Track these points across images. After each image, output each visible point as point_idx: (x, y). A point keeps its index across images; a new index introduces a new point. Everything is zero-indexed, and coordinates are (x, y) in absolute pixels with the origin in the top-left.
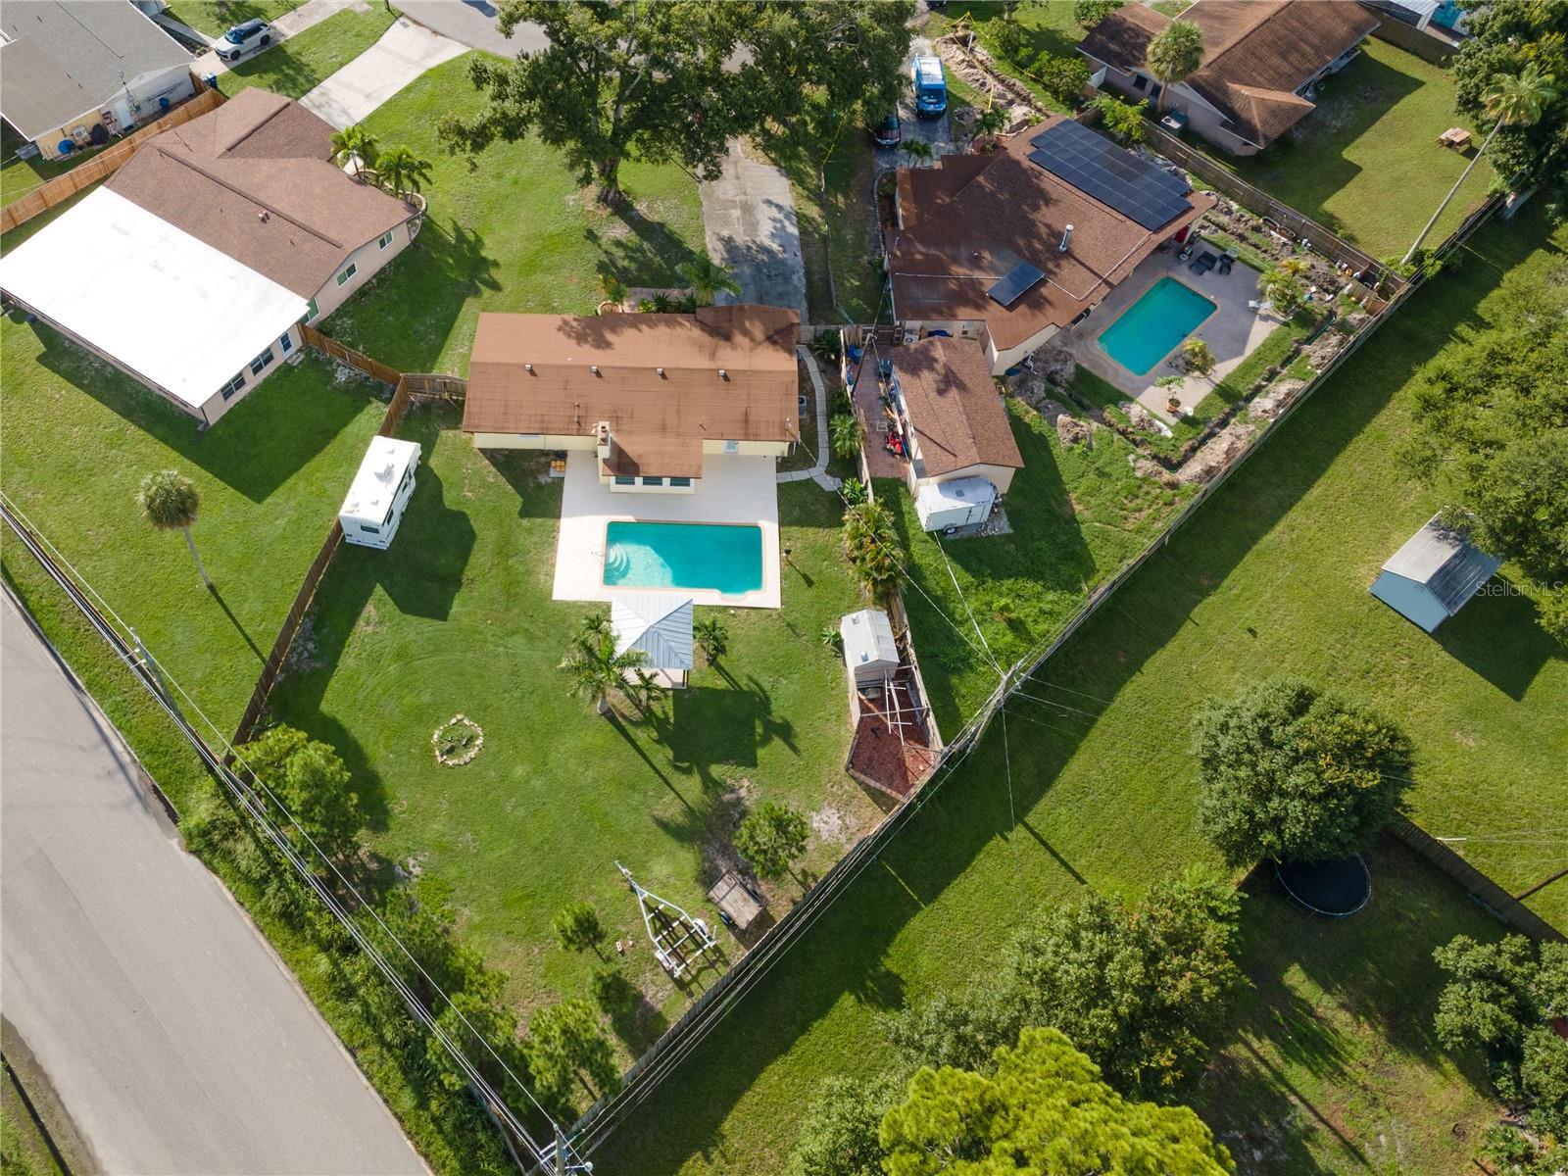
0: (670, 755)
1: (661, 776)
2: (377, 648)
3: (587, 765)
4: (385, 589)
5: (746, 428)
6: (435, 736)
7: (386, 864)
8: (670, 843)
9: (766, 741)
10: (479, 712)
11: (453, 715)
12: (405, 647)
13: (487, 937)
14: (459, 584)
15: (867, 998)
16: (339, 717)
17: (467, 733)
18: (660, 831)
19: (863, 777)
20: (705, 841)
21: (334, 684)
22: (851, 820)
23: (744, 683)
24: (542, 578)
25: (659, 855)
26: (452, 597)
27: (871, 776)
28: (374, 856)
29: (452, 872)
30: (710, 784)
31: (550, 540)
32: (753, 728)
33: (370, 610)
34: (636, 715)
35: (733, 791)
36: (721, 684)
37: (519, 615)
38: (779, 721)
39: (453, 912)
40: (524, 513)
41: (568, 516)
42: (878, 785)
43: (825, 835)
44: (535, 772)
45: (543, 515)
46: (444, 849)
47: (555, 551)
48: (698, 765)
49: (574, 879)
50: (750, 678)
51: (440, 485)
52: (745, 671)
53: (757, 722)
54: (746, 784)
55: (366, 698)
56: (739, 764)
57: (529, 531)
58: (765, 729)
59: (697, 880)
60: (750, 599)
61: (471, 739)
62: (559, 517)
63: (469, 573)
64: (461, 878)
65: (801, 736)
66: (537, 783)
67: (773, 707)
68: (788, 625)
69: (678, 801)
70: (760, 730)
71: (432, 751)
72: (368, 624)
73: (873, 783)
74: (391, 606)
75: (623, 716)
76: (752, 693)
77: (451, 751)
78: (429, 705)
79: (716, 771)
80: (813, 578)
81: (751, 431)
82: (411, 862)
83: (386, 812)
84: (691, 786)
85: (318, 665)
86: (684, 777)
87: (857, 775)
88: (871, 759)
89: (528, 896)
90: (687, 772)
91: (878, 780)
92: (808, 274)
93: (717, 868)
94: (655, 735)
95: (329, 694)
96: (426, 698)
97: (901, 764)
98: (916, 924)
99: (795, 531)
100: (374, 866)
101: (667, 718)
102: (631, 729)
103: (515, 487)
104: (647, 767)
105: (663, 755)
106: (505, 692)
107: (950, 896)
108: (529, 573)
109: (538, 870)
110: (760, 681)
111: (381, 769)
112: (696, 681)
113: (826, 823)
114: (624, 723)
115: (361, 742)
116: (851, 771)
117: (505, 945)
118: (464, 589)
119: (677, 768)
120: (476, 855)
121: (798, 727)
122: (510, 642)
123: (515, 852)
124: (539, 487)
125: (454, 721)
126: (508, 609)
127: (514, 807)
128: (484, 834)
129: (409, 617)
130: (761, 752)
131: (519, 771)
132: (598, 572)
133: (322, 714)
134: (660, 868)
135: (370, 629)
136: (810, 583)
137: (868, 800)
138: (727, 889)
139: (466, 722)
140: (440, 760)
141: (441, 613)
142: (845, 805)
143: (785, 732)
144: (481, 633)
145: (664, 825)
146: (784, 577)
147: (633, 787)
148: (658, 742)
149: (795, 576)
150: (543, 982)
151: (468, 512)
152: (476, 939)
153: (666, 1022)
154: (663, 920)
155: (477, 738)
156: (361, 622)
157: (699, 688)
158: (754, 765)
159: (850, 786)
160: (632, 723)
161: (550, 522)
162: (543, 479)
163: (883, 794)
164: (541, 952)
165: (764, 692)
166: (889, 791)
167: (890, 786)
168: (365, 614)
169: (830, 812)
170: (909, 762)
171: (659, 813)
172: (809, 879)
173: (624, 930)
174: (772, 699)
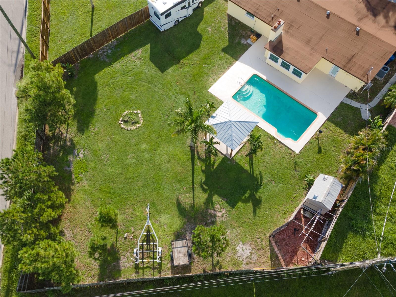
0: (204, 179)
1: (193, 185)
2: (131, 67)
3: (169, 161)
4: (151, 47)
6: (125, 113)
7: (73, 146)
8: (175, 212)
9: (246, 201)
10: (147, 115)
11: (137, 110)
12: (141, 73)
13: (85, 197)
14: (178, 62)
16: (98, 84)
17: (136, 119)
18: (175, 205)
19: (274, 244)
20: (189, 221)
21: (106, 70)
22: (254, 257)
23: (256, 173)
24: (211, 80)
25: (168, 213)
26: (172, 66)
27: (278, 247)
28: (71, 140)
29: (92, 165)
30: (209, 202)
31: (226, 67)
32: (245, 193)
33: (140, 51)
34: (203, 155)
35: (215, 211)
36: (247, 167)
37: (190, 88)
38: (258, 197)
39: (81, 179)
40: (224, 50)
41: (239, 61)
42: (278, 252)
43: (239, 254)
44: (149, 150)
45: (232, 55)
46: (96, 155)
47: (224, 72)
48: (211, 192)
49: (131, 199)
50: (260, 173)
51: (202, 19)
52: (261, 168)
53: (248, 191)
54: (224, 211)
55: (113, 83)
56: (227, 202)
57: (221, 59)
58: (250, 196)
59: (174, 233)
60: (288, 142)
61: (136, 122)
62: (237, 60)
63: (185, 60)
64: (93, 169)
65: (262, 210)
66: (147, 155)
67: (261, 190)
68: (295, 163)
69: (192, 199)
70: (247, 195)
71: (120, 118)
72: (135, 56)
73: (276, 250)
74: (148, 55)
75: (198, 152)
76: (256, 179)
77: (126, 122)
78: (132, 100)
79: (216, 198)
82: (82, 152)
83: (87, 128)
84: (201, 198)
85: (106, 60)
86: (201, 192)
87: (272, 241)
88: (284, 240)
89: (110, 193)
90: (204, 190)
91: (280, 250)
94: (204, 168)
95: (102, 73)
96: (133, 97)
97: (295, 252)
99: (331, 127)
100: (69, 144)
101: (213, 166)
102: (196, 160)
103: (229, 38)
104: (191, 178)
105: (200, 177)
106: (162, 113)
108: (208, 75)
109: (121, 186)
110: (264, 177)
111: (98, 112)
113: (243, 251)
114: (196, 156)
115: (99, 97)
116: (271, 238)
117: (88, 204)
119: (202, 186)
120: (105, 165)
121: (264, 205)
122: (179, 96)
123: (119, 174)
124: (239, 43)
125: (136, 112)
126: (188, 84)
127: (131, 158)
128: (113, 160)
129: (151, 63)
130: (240, 204)
131: (144, 146)
132: (235, 90)
133: (94, 78)
134: (164, 218)
135: (133, 59)
136: (320, 152)
137: (269, 254)
138: (181, 245)
139: (140, 115)
140: (120, 121)
141: (163, 69)
142: (257, 249)
143: (257, 203)
144: (172, 86)
145: (179, 204)
146: (309, 142)
147: (179, 182)
148: (203, 171)
149: (316, 144)
152: (81, 194)
153: (120, 276)
155: (139, 124)
156: (133, 54)
157: (236, 163)
158: (233, 206)
159: (265, 243)
160: (199, 157)
161: (232, 59)
162: (243, 41)
165: (261, 182)
166: (280, 258)
167: (283, 256)
168: (136, 52)
169: (248, 247)
170: (300, 253)
171: (181, 198)
172: (218, 267)
173: (133, 231)
174: (262, 187)
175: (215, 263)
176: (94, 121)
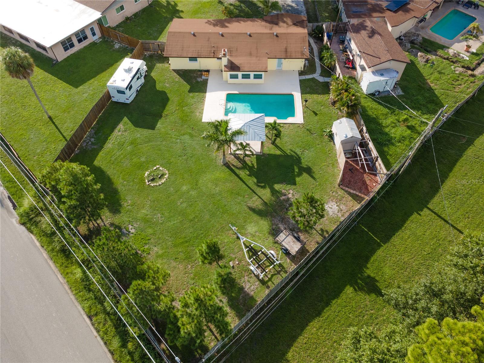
0: (255, 180)
1: (251, 189)
2: (123, 140)
3: (217, 185)
4: (128, 118)
5: (286, 54)
6: (146, 174)
7: (118, 228)
8: (256, 217)
9: (300, 174)
10: (167, 164)
11: (155, 166)
12: (135, 140)
13: (165, 261)
14: (161, 116)
15: (359, 289)
16: (102, 167)
17: (161, 173)
18: (251, 213)
19: (347, 189)
20: (272, 216)
21: (101, 154)
22: (343, 207)
23: (288, 152)
24: (198, 114)
25: (250, 223)
26: (157, 122)
27: (351, 188)
28: (112, 224)
29: (150, 231)
30: (274, 192)
31: (202, 101)
32: (294, 170)
33: (121, 126)
34: (239, 165)
35: (285, 195)
36: (278, 152)
37: (187, 128)
38: (305, 167)
39: (149, 249)
40: (190, 91)
41: (209, 92)
42: (354, 192)
43: (331, 213)
44: (192, 188)
45: (199, 92)
46: (147, 221)
47: (204, 105)
48: (269, 185)
49: (209, 233)
50: (292, 151)
51: (155, 82)
52: (289, 147)
53: (295, 167)
54: (291, 192)
55: (116, 159)
56: (287, 184)
57: (193, 98)
58: (299, 170)
59: (269, 234)
60: (290, 120)
61: (163, 175)
62: (206, 92)
63: (165, 113)
64: (154, 234)
65: (316, 173)
66: (193, 193)
67: (303, 161)
68: (307, 130)
69: (260, 199)
70: (297, 170)
71: (145, 180)
72: (119, 131)
73: (352, 191)
74: (130, 124)
75: (233, 165)
76: (292, 156)
77: (153, 180)
78: (144, 162)
79: (277, 187)
80: (317, 112)
81: (288, 54)
82: (130, 227)
83: (120, 205)
84: (266, 194)
85: (95, 147)
86: (262, 189)
87: (344, 188)
88: (350, 181)
89: (186, 242)
90: (263, 187)
91: (354, 190)
93: (279, 228)
94: (248, 173)
95: (99, 158)
96: (143, 159)
97: (364, 183)
98: (380, 253)
99: (308, 96)
100: (112, 228)
101: (253, 166)
102: (237, 171)
103: (187, 82)
104: (245, 186)
105: (252, 181)
106: (179, 156)
107: (396, 239)
108: (192, 112)
109: (191, 230)
110: (296, 151)
111: (120, 188)
112: (266, 151)
113: (331, 208)
114: (234, 168)
115: (112, 177)
116: (341, 186)
117: (174, 264)
118: (163, 118)
119: (259, 186)
120: (162, 224)
121: (315, 169)
122: (182, 138)
123: (181, 222)
124: (198, 82)
125: (155, 168)
126: (182, 126)
127: (181, 203)
128: (166, 214)
129: (138, 129)
130: (297, 179)
131: (185, 188)
132: (223, 111)
133: (94, 165)
134: (251, 228)
135: (120, 133)
136: (316, 114)
137: (350, 198)
138: (284, 236)
139: (161, 168)
140: (147, 183)
141: (153, 127)
142: (339, 200)
143: (309, 171)
144: (170, 134)
145: (253, 210)
146: (304, 113)
147: (238, 194)
148: (249, 175)
149: (309, 112)
150: (192, 282)
151: (166, 91)
152: (160, 261)
153: (256, 301)
154: (253, 252)
155: (166, 175)
156: (116, 131)
157: (268, 154)
158: (295, 184)
159: (341, 192)
160: (237, 168)
161: (202, 94)
162: (199, 80)
163: (357, 196)
164: (192, 267)
165: (298, 155)
166: (360, 194)
167: (360, 192)
168: (118, 128)
169: (332, 204)
170: (368, 182)
171: (250, 204)
172: (325, 233)
173: (234, 256)
174: (302, 158)
175: (320, 232)
176: (122, 197)
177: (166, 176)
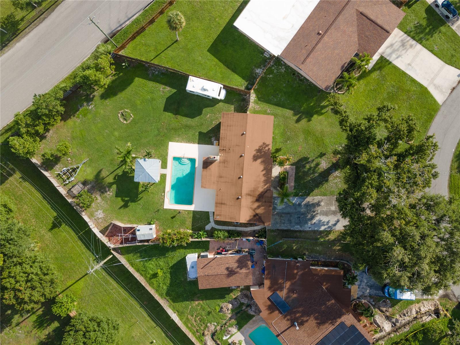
0: (120, 174)
2: (155, 92)
5: (219, 203)
6: (127, 110)
7: (92, 100)
8: (95, 173)
9: (123, 200)
10: (134, 122)
11: (133, 115)
12: (155, 100)
13: (72, 126)
14: (176, 114)
15: (56, 218)
16: (133, 83)
17: (128, 119)
19: (111, 226)
20: (95, 182)
22: (100, 220)
23: (140, 196)
25: (92, 170)
28: (94, 96)
29: (90, 117)
33: (168, 89)
35: (109, 190)
36: (140, 190)
37: (165, 132)
38: (129, 204)
39: (79, 118)
40: (200, 133)
43: (96, 213)
44: (116, 138)
45: (199, 139)
46: (96, 115)
54: (111, 194)
55: (139, 90)
56: (116, 192)
57: (194, 135)
60: (166, 201)
62: (199, 144)
63: (179, 117)
64: (88, 119)
66: (113, 138)
67: (133, 203)
68: (158, 210)
69: (107, 175)
70: (126, 199)
71: (123, 110)
72: (163, 89)
74: (169, 95)
76: (137, 198)
77: (123, 115)
78: (137, 108)
79: (114, 186)
80: (174, 219)
82: (92, 106)
83: (106, 99)
84: (110, 179)
85: (150, 75)
86: (113, 177)
89: (82, 136)
91: (111, 229)
92: (300, 231)
93: (87, 185)
95: (140, 80)
98: (73, 233)
100: (91, 96)
101: (130, 174)
103: (210, 130)
104: (116, 168)
106: (140, 129)
108: (179, 135)
110: (141, 200)
111: (118, 96)
113: (100, 214)
116: (113, 223)
118: (174, 116)
119: (116, 176)
120: (94, 123)
121: (127, 209)
122: (156, 130)
123: (94, 133)
124: (210, 138)
126: (166, 129)
129: (165, 100)
131: (116, 133)
132: (178, 155)
133: (135, 78)
137: (106, 226)
138: (81, 187)
139: (131, 118)
140: (120, 112)
141: (166, 109)
142: (104, 219)
143: (125, 206)
144: (159, 122)
145: (100, 172)
148: (123, 171)
149: (175, 213)
151: (202, 116)
154: (74, 170)
156: (164, 86)
158: (116, 196)
161: (197, 141)
162: (213, 139)
165: (138, 201)
167: (109, 232)
171: (104, 170)
173: (73, 160)
177: (125, 122)
